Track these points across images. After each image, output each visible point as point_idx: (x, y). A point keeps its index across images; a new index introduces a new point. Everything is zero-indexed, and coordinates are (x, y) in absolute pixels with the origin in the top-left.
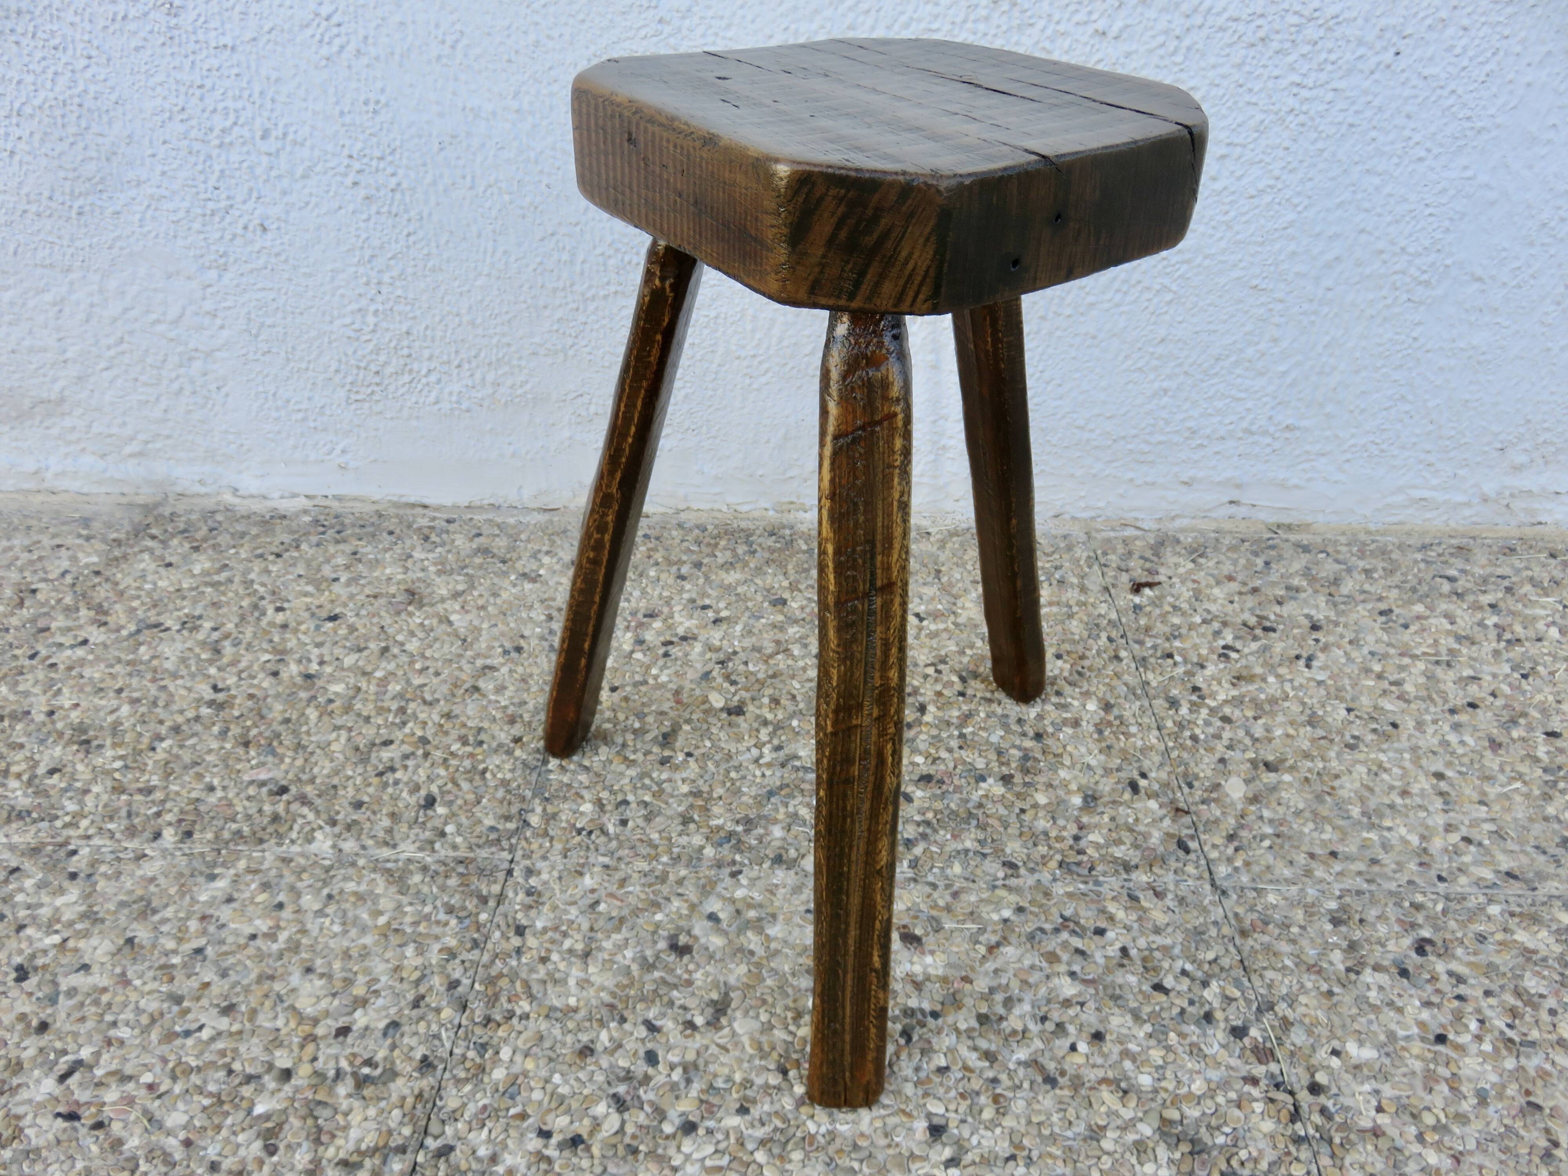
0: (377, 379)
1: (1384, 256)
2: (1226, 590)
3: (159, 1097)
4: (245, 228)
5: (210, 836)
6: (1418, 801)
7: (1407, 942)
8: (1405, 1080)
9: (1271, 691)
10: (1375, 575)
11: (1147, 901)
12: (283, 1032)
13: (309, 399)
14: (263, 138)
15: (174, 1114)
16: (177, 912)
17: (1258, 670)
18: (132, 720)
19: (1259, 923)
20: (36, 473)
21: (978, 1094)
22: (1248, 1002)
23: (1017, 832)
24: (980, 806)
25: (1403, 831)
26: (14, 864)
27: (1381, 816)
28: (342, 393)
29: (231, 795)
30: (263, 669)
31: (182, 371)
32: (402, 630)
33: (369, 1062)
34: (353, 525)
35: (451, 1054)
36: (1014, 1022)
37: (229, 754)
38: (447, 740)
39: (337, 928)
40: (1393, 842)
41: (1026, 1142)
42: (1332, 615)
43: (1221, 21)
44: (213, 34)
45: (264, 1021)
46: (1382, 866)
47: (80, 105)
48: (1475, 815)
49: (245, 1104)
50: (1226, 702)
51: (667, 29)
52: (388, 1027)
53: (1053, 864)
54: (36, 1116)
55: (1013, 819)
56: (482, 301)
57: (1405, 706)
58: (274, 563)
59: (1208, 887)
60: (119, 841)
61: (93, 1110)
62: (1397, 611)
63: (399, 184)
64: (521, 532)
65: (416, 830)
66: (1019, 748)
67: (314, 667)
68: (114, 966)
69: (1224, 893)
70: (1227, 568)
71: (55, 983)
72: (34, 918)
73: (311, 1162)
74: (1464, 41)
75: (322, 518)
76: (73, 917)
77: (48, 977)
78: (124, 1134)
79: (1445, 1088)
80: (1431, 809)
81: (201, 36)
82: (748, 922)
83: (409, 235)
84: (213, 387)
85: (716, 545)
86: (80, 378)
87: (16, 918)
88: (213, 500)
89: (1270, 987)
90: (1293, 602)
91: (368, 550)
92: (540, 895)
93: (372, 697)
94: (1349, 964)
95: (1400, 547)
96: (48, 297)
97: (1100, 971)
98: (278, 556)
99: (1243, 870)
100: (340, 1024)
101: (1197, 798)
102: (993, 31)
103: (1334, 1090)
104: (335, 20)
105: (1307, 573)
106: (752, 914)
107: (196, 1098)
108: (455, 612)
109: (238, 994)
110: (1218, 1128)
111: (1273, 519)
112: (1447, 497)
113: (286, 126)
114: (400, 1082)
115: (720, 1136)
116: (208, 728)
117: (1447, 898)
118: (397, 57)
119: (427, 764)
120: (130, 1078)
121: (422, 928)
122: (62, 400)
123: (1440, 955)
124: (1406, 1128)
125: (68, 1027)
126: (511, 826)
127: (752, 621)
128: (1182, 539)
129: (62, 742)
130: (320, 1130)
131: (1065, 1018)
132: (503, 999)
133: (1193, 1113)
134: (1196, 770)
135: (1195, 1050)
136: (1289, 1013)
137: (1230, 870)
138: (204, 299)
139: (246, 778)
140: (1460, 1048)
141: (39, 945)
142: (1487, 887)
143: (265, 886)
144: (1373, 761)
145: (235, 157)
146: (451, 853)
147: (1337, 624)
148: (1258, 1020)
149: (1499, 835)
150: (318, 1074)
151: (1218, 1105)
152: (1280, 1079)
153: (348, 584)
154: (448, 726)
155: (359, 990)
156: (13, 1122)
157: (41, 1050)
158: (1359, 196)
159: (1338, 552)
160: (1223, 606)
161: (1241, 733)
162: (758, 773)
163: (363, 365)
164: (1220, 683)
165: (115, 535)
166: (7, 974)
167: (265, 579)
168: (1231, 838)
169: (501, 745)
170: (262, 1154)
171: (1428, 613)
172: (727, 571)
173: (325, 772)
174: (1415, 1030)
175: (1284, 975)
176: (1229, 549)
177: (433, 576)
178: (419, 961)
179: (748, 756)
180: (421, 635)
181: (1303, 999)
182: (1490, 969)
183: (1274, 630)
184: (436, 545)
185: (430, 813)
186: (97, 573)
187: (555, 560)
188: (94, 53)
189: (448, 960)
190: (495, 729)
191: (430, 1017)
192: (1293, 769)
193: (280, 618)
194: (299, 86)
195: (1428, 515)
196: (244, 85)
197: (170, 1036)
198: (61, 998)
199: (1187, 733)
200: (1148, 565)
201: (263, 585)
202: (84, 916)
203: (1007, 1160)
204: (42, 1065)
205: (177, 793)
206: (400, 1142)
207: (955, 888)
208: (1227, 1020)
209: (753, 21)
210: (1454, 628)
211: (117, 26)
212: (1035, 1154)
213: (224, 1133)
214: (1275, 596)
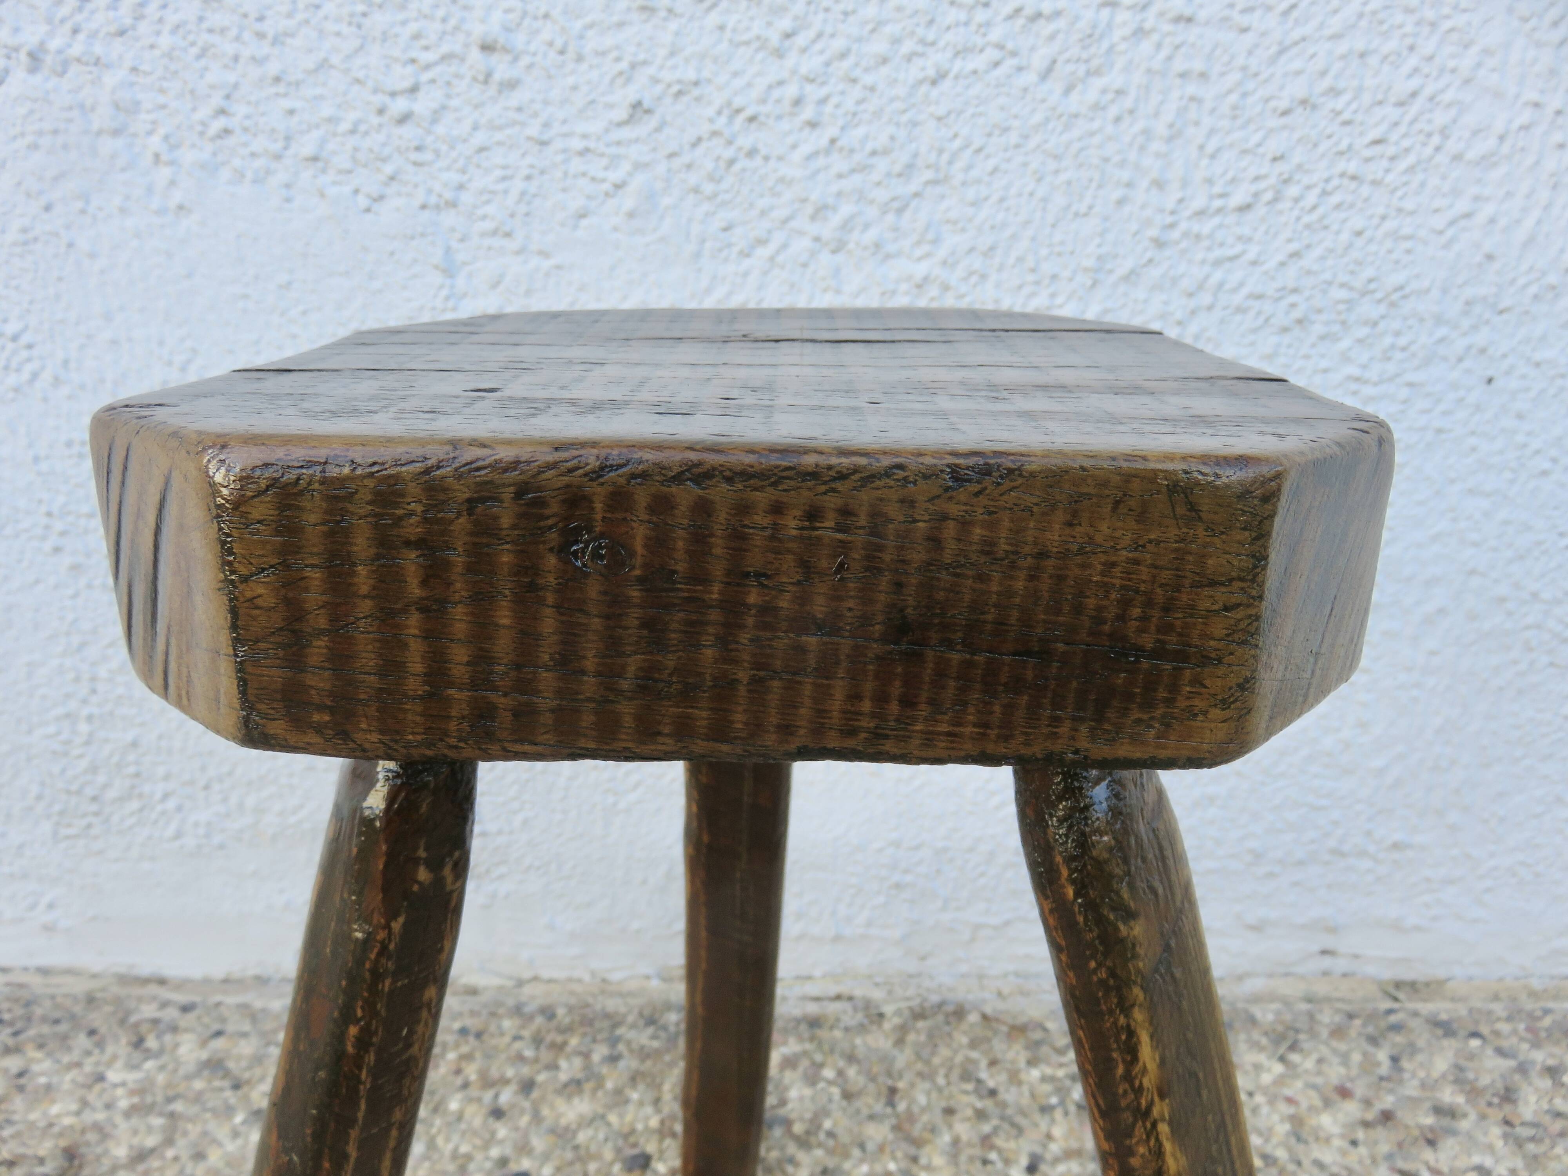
0: (94, 807)
1: (1508, 605)
28: (47, 827)
34: (44, 1019)
43: (1238, 299)
70: (1335, 1073)
85: (565, 1043)
91: (43, 1068)
104: (25, 339)
105: (1459, 1078)
111: (1388, 974)
158: (1462, 525)
163: (74, 787)
172: (569, 1098)
176: (1332, 1034)
184: (149, 1054)
214: (1420, 1127)
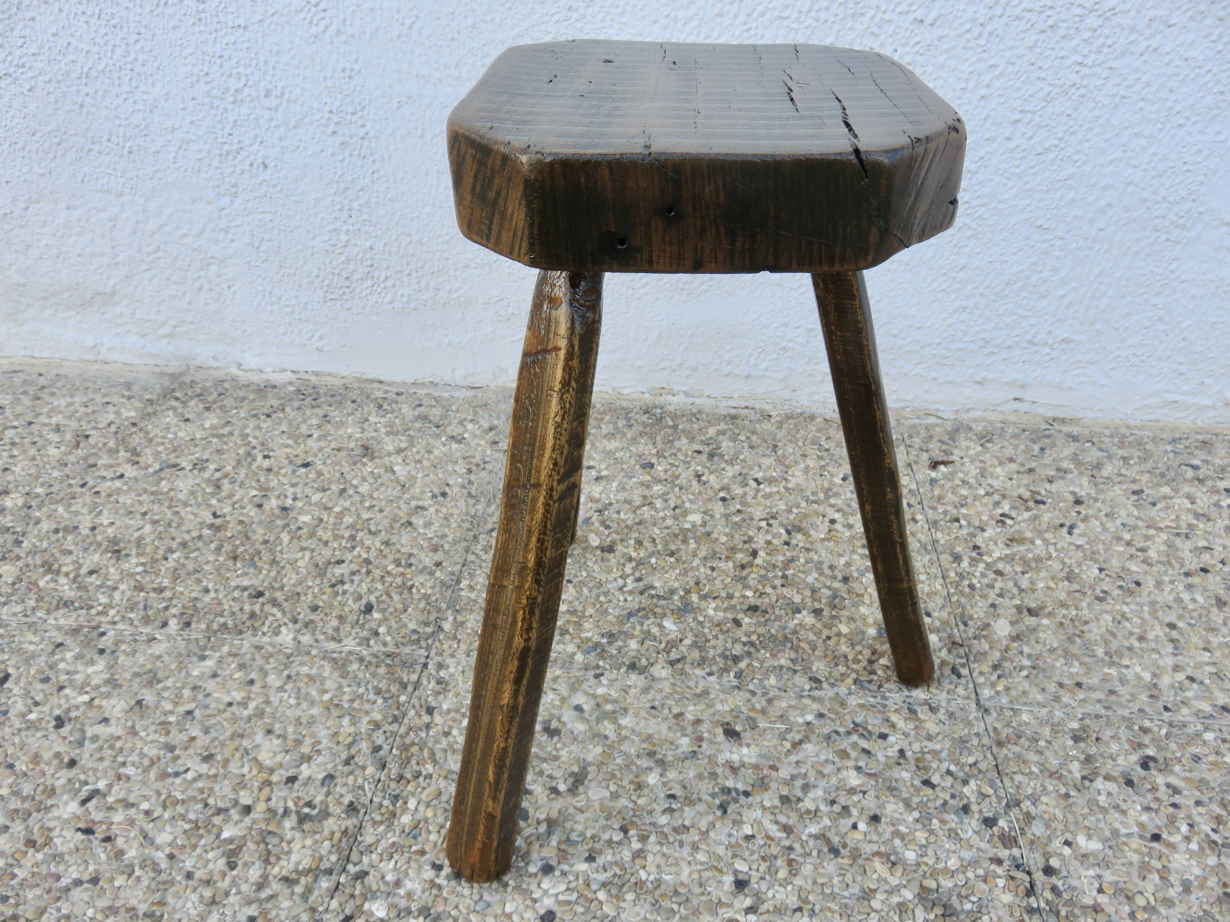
0: (347, 283)
1: (1148, 204)
2: (1006, 469)
3: (153, 821)
4: (251, 165)
5: (203, 626)
6: (1153, 645)
7: (1134, 758)
8: (1124, 869)
9: (1038, 552)
10: (1131, 462)
11: (923, 714)
12: (247, 777)
13: (296, 297)
14: (266, 96)
15: (163, 835)
16: (175, 682)
17: (1029, 535)
18: (152, 537)
19: (1013, 737)
20: (94, 347)
21: (776, 858)
22: (999, 799)
23: (822, 654)
24: (795, 632)
25: (1138, 669)
26: (59, 640)
27: (1121, 656)
28: (321, 293)
29: (220, 596)
30: (251, 501)
31: (203, 273)
32: (357, 476)
33: (309, 804)
34: (326, 395)
35: (371, 801)
36: (808, 804)
37: (221, 565)
38: (385, 562)
39: (292, 701)
40: (1129, 677)
41: (811, 898)
42: (1093, 493)
43: (1017, 11)
44: (231, 16)
45: (234, 768)
46: (1118, 696)
47: (132, 70)
48: (1199, 659)
49: (215, 830)
50: (1000, 559)
51: (575, 16)
52: (325, 778)
53: (849, 681)
54: (62, 829)
55: (820, 643)
56: (428, 225)
57: (1148, 568)
58: (265, 421)
59: (973, 706)
60: (136, 627)
61: (104, 827)
62: (1147, 491)
63: (367, 134)
64: (452, 404)
65: (357, 630)
66: (829, 588)
67: (289, 502)
68: (126, 720)
69: (986, 711)
70: (1009, 452)
71: (83, 731)
72: (71, 681)
73: (261, 877)
74: (1219, 30)
75: (302, 388)
76: (99, 682)
77: (78, 726)
78: (125, 847)
79: (1156, 877)
80: (1163, 652)
81: (222, 19)
82: (606, 713)
83: (373, 173)
84: (224, 286)
85: (603, 419)
86: (127, 277)
87: (58, 681)
88: (223, 372)
89: (1018, 787)
90: (1061, 482)
91: (335, 414)
92: (447, 684)
93: (331, 527)
94: (1085, 773)
95: (1154, 440)
96: (106, 215)
97: (881, 767)
98: (268, 416)
99: (1003, 694)
100: (290, 774)
101: (970, 635)
102: (832, 19)
103: (1064, 873)
104: (321, 6)
105: (1074, 458)
106: (609, 707)
107: (180, 823)
108: (398, 464)
109: (216, 747)
110: (967, 897)
111: (1050, 414)
112: (1195, 400)
113: (283, 87)
114: (331, 820)
115: (571, 878)
116: (207, 544)
117: (1170, 725)
118: (368, 36)
119: (369, 580)
120: (132, 805)
121: (356, 705)
122: (114, 293)
123: (1160, 771)
124: (1121, 907)
125: (90, 765)
126: (429, 630)
127: (625, 480)
128: (974, 427)
129: (100, 551)
130: (269, 853)
131: (849, 803)
132: (413, 762)
133: (947, 883)
134: (971, 612)
135: (953, 834)
136: (1032, 809)
137: (992, 693)
138: (220, 218)
139: (233, 584)
140: (1171, 846)
141: (73, 702)
142: (1205, 718)
143: (242, 666)
144: (1118, 611)
145: (244, 111)
146: (382, 649)
147: (1096, 500)
148: (1006, 813)
149: (1218, 676)
150: (272, 811)
151: (968, 879)
152: (1020, 861)
153: (319, 439)
154: (386, 551)
155: (306, 749)
156: (46, 833)
157: (70, 780)
158: (1128, 155)
159: (1102, 442)
160: (1003, 482)
161: (1010, 584)
162: (622, 598)
163: (337, 272)
164: (996, 544)
165: (148, 396)
166: (49, 722)
167: (257, 433)
168: (995, 667)
169: (425, 568)
170: (226, 869)
171: (1173, 494)
172: (609, 440)
173: (292, 582)
174: (1135, 829)
175: (1030, 779)
176: (1012, 437)
177: (383, 436)
178: (352, 730)
179: (614, 584)
180: (371, 481)
181: (1044, 799)
182: (1202, 784)
183: (1044, 503)
184: (387, 412)
185: (368, 617)
186: (134, 424)
187: (476, 427)
188: (143, 30)
189: (374, 730)
190: (422, 555)
191: (357, 773)
192: (1050, 615)
193: (266, 463)
194: (293, 57)
195: (1179, 415)
196: (253, 56)
197: (164, 776)
198: (87, 742)
199: (966, 583)
200: (944, 447)
201: (255, 438)
202: (108, 682)
203: (795, 911)
204: (69, 791)
205: (182, 593)
206: (328, 866)
207: (770, 696)
208: (980, 812)
209: (642, 10)
210: (1194, 507)
211: (160, 10)
212: (817, 908)
213: (199, 850)
214: (1047, 476)
